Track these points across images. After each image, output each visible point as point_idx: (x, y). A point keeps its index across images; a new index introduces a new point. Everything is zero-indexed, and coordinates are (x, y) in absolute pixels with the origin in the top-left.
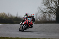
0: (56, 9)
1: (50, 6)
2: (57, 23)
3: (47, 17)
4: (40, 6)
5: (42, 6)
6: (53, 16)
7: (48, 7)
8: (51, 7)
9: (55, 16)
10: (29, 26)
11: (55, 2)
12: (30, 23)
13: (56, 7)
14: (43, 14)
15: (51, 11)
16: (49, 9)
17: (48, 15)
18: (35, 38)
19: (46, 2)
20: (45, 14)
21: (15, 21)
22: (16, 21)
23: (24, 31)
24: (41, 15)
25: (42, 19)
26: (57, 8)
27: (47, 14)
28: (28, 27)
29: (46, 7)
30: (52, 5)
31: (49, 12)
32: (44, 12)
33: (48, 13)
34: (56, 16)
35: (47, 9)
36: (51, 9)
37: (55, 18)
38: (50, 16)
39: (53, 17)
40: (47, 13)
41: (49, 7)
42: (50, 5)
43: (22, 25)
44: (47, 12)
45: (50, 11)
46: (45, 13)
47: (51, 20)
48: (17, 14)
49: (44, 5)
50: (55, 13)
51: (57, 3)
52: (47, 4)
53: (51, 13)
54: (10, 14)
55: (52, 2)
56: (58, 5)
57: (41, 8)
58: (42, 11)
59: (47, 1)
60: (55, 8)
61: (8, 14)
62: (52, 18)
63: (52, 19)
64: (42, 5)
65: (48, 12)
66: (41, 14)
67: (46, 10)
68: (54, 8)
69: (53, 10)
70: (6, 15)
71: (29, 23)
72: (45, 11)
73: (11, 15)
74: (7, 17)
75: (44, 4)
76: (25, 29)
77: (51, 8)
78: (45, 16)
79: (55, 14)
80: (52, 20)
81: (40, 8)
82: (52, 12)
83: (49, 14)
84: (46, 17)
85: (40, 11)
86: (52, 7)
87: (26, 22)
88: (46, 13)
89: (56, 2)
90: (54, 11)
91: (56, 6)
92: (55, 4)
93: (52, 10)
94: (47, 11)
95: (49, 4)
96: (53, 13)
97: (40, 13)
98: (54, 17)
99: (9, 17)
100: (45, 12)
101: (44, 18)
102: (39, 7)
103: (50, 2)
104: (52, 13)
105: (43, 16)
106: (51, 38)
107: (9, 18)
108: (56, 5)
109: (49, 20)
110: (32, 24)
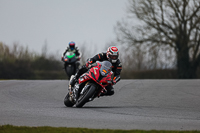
0: (175, 31)
1: (155, 19)
2: (180, 78)
3: (147, 57)
4: (121, 21)
5: (129, 20)
6: (168, 52)
7: (150, 24)
8: (158, 24)
9: (174, 54)
10: (101, 88)
11: (172, 6)
12: (103, 80)
13: (177, 23)
14: (133, 48)
15: (161, 37)
16: (154, 31)
17: (148, 49)
18: (106, 128)
19: (143, 5)
20: (138, 48)
21: (37, 72)
22: (42, 72)
23: (86, 105)
24: (127, 50)
25: (130, 64)
26: (180, 26)
27: (145, 47)
28: (96, 93)
29: (142, 23)
30: (165, 15)
31: (153, 39)
32: (136, 41)
33: (149, 42)
34: (177, 53)
35: (146, 28)
36: (160, 30)
37: (173, 59)
38: (155, 54)
39: (167, 57)
40: (145, 44)
41: (152, 21)
42: (157, 17)
43: (77, 86)
44: (146, 40)
45: (156, 35)
46: (138, 44)
47: (159, 66)
48: (45, 48)
49: (134, 15)
50: (174, 44)
51: (181, 8)
52: (146, 13)
53: (158, 42)
54: (22, 48)
55: (164, 7)
56: (183, 18)
57: (126, 25)
58: (129, 37)
59: (147, 3)
60: (173, 26)
61: (15, 47)
62: (163, 60)
63: (162, 64)
64: (129, 17)
65: (148, 40)
66: (126, 45)
67: (143, 34)
68: (170, 27)
69: (166, 34)
70: (7, 50)
71: (101, 77)
72: (139, 36)
73: (24, 51)
74: (12, 56)
75: (137, 14)
76: (87, 100)
77: (160, 27)
78: (139, 55)
79: (171, 45)
80: (164, 67)
81: (123, 25)
82: (164, 39)
83: (153, 48)
84: (142, 58)
85: (122, 36)
86: (163, 24)
87: (92, 73)
88: (141, 42)
89: (177, 7)
90: (171, 36)
91: (176, 19)
92: (171, 11)
93: (162, 34)
94: (146, 37)
95: (153, 12)
96: (166, 43)
97: (123, 43)
98: (169, 58)
99: (17, 56)
100: (138, 39)
101: (137, 61)
102: (119, 24)
103: (156, 7)
104: (163, 42)
105: (134, 53)
106: (158, 128)
107: (17, 61)
108: (177, 16)
109: (152, 68)
110: (113, 83)
